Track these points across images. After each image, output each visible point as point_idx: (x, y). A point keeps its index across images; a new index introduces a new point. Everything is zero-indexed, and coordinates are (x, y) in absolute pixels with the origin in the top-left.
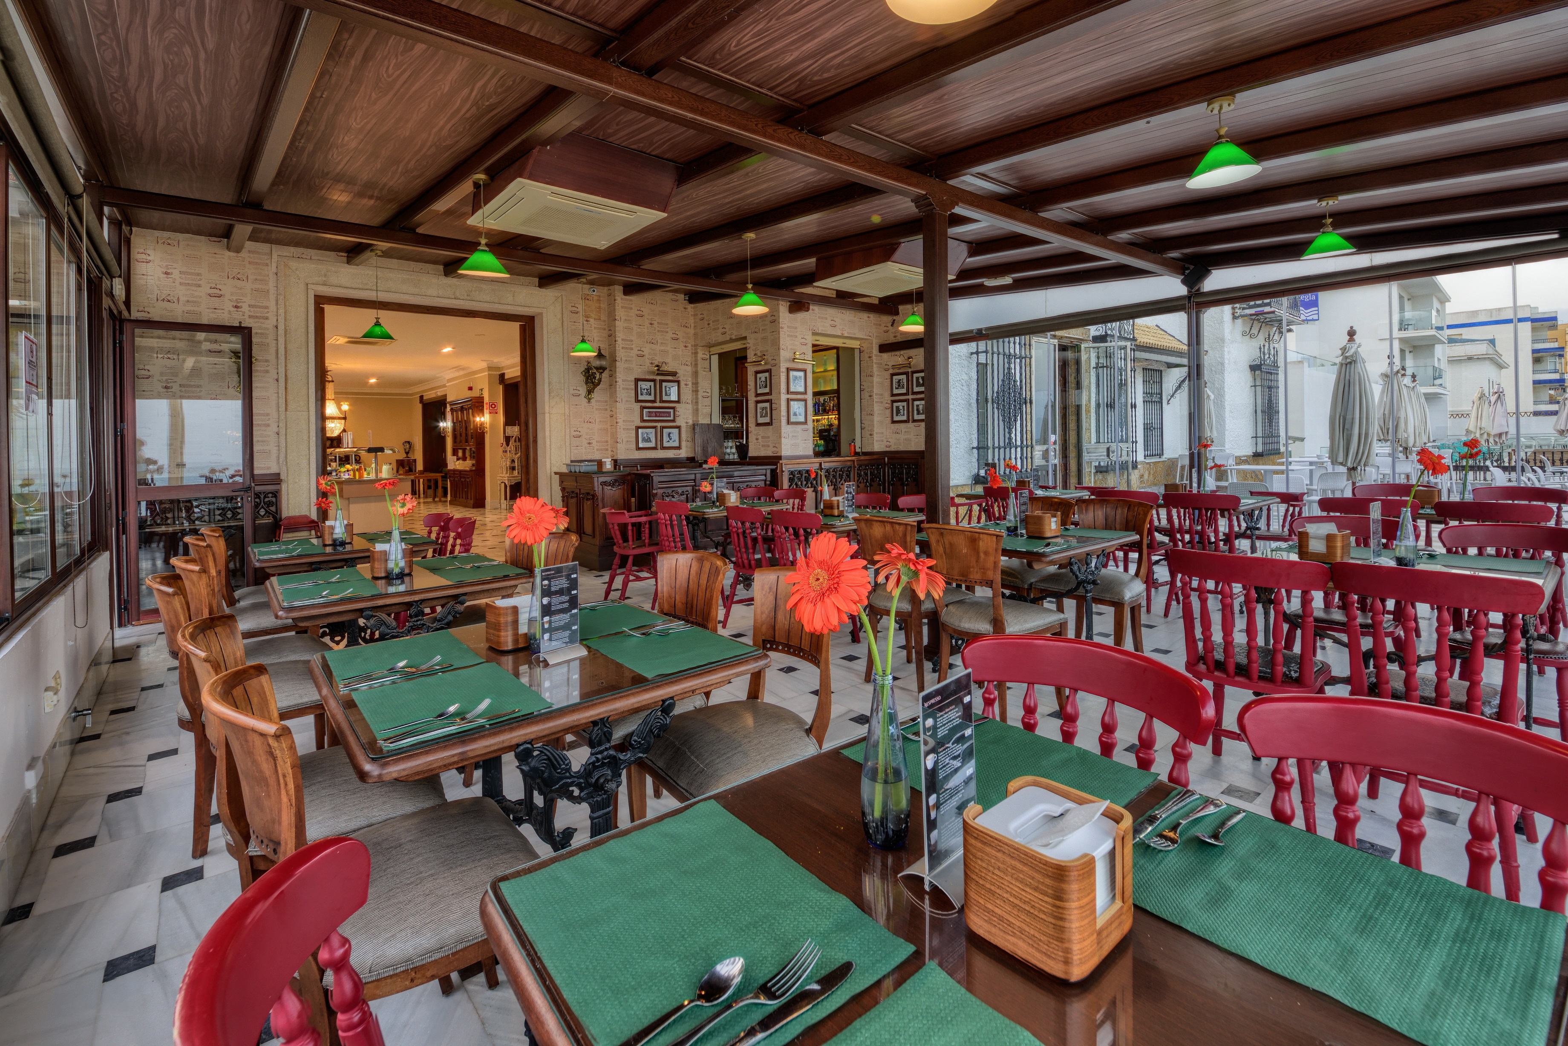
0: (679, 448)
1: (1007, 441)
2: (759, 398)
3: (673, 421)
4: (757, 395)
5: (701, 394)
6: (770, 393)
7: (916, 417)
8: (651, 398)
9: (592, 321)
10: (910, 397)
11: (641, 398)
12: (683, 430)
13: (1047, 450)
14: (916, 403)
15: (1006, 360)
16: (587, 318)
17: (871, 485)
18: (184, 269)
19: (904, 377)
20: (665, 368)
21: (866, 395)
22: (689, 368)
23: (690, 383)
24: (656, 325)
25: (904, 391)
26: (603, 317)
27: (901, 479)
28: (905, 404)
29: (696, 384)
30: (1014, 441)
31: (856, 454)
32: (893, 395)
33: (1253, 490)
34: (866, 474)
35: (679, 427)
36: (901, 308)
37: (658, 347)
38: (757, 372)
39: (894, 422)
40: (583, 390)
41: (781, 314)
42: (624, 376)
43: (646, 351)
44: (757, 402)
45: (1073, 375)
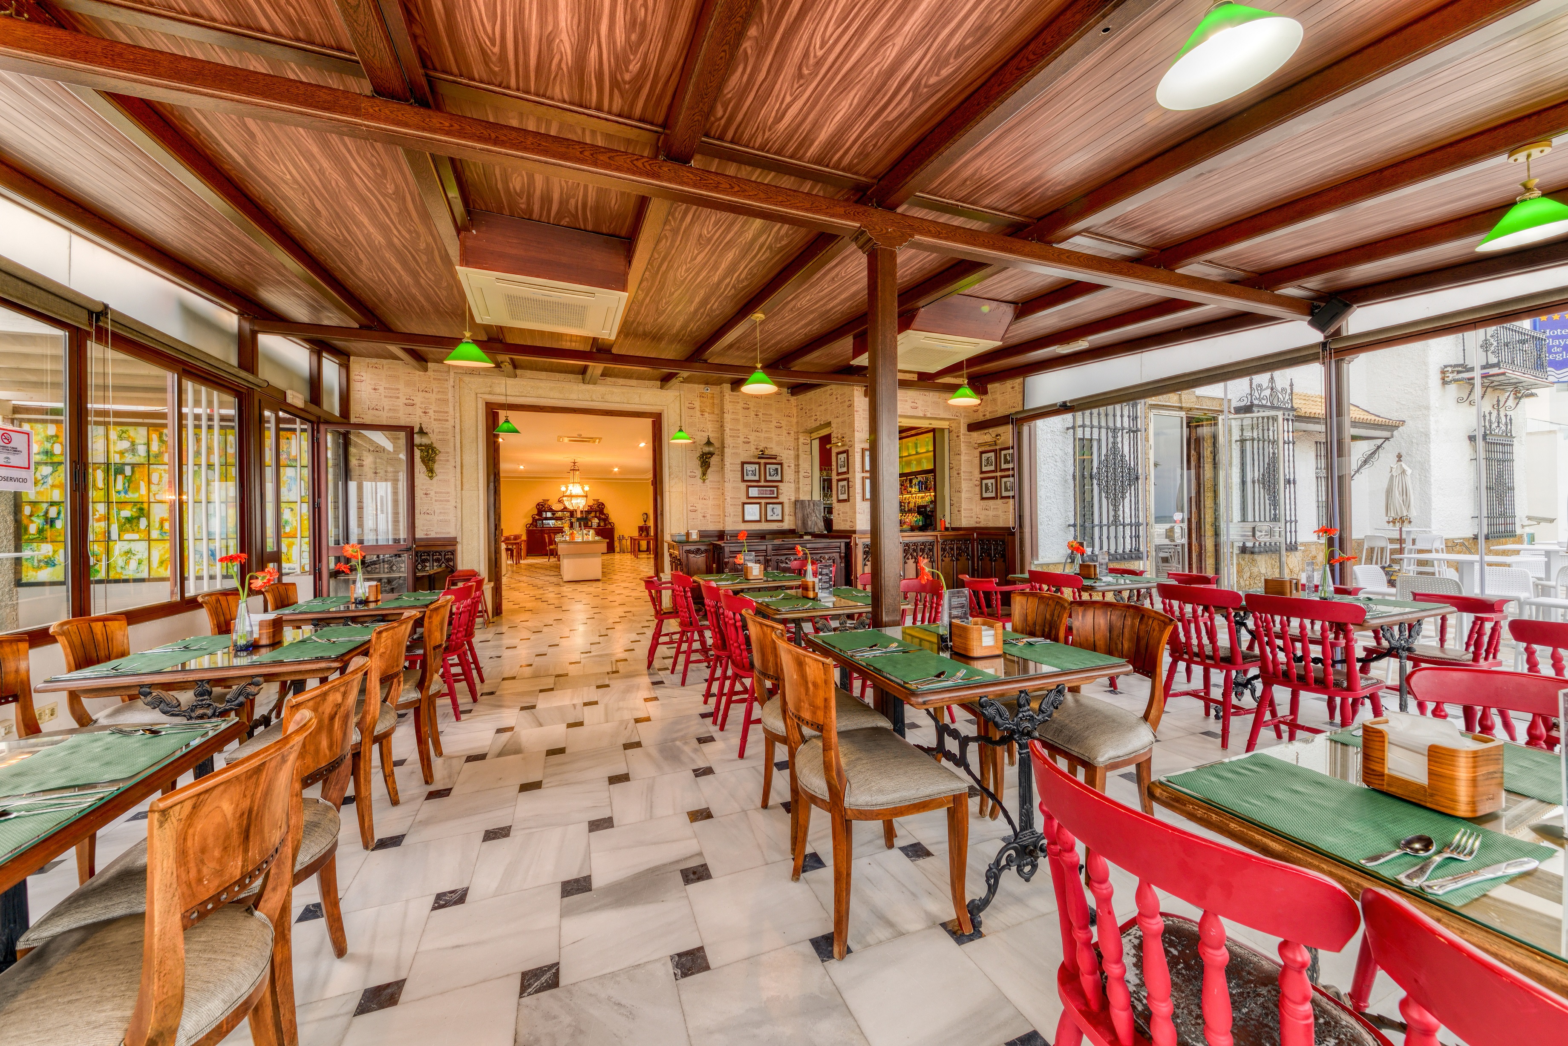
0: (782, 521)
1: (1111, 519)
2: (840, 477)
3: (776, 498)
4: (838, 474)
5: (802, 474)
6: (847, 472)
7: (1004, 494)
8: (757, 478)
9: (706, 415)
10: (999, 474)
11: (746, 478)
12: (786, 506)
13: (1172, 529)
14: (1004, 480)
15: (1110, 434)
16: (702, 412)
17: (957, 560)
18: (387, 386)
19: (992, 454)
20: (767, 452)
21: (955, 473)
22: (792, 452)
23: (793, 466)
24: (761, 415)
25: (992, 468)
26: (716, 412)
27: (989, 555)
28: (993, 481)
29: (797, 466)
30: (1121, 518)
31: (947, 529)
32: (982, 472)
33: (1417, 591)
34: (952, 549)
35: (781, 503)
36: (989, 386)
37: (763, 435)
38: (838, 454)
39: (983, 499)
40: (699, 472)
41: (856, 399)
42: (731, 462)
43: (752, 438)
44: (838, 480)
45: (1209, 449)
